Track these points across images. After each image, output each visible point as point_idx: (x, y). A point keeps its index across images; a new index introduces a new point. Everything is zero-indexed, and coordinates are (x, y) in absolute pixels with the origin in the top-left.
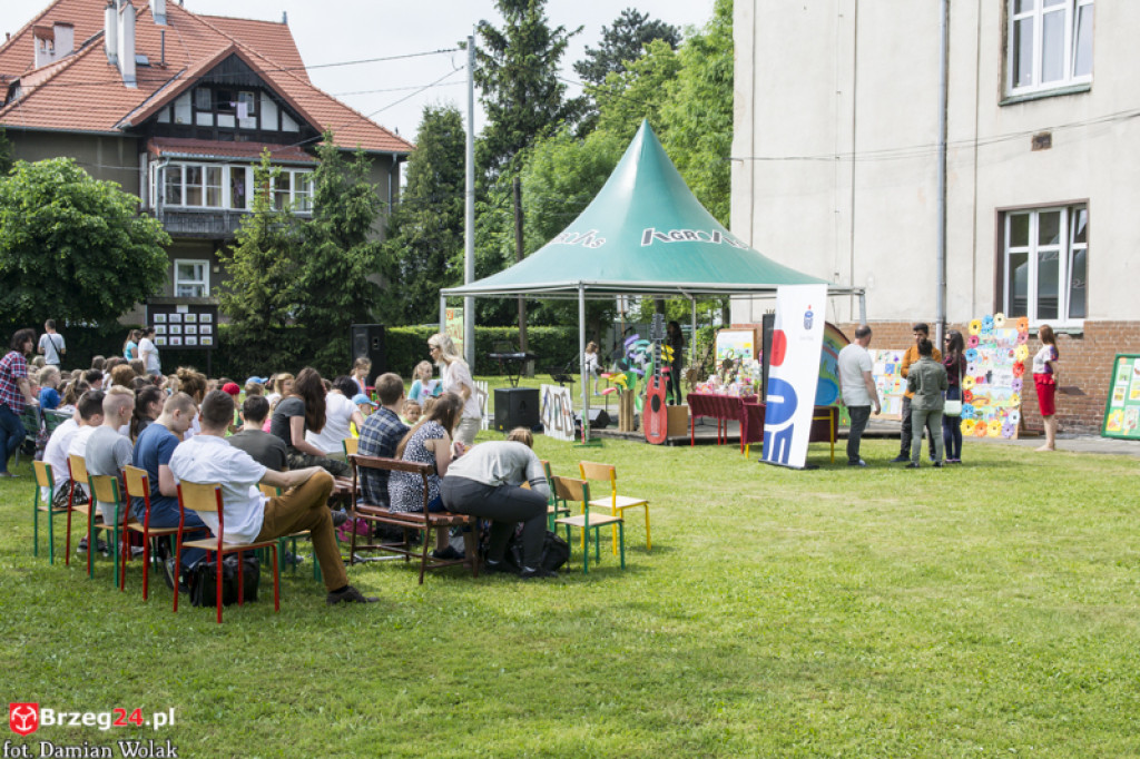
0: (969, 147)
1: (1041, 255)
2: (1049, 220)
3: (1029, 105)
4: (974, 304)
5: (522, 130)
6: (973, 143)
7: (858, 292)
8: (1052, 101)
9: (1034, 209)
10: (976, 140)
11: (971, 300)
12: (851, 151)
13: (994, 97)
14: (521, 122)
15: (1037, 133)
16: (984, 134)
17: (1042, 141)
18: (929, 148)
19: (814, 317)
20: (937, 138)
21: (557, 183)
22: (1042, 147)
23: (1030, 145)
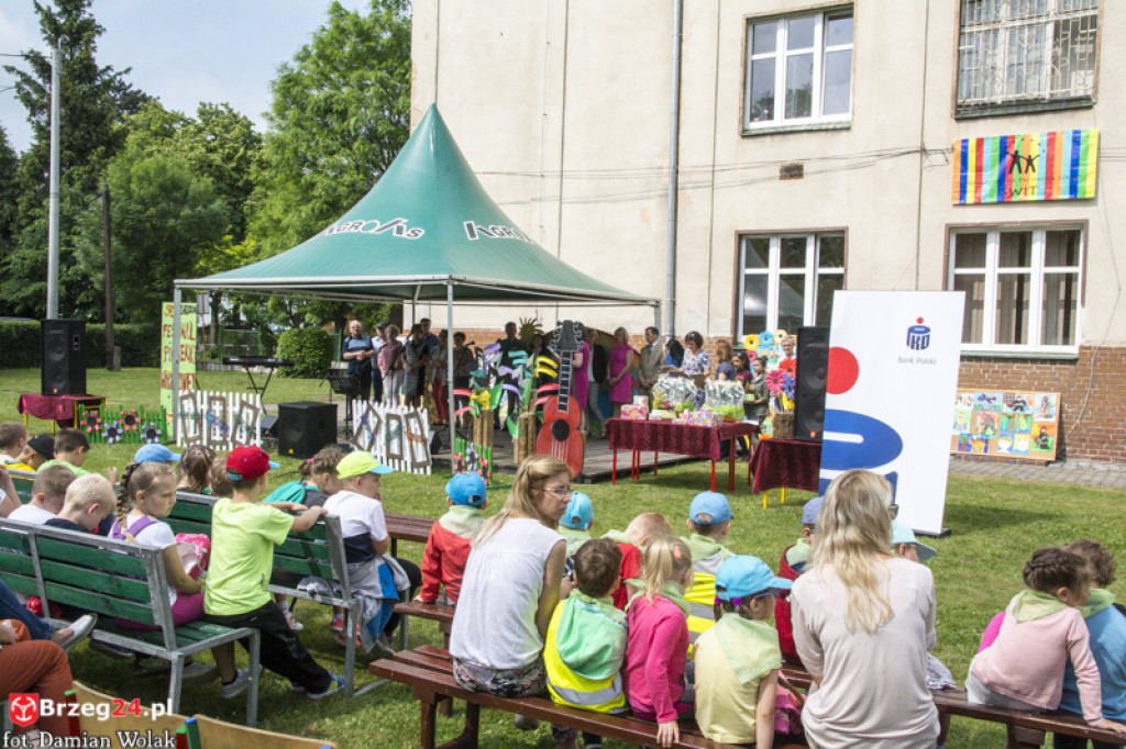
0: (706, 172)
1: (783, 278)
2: (793, 249)
3: (777, 138)
4: (708, 321)
5: (72, 150)
6: (711, 169)
7: (654, 303)
8: (805, 135)
9: (775, 234)
10: (713, 166)
11: (706, 316)
12: (559, 169)
13: (735, 128)
14: (71, 144)
15: (787, 164)
16: (722, 160)
17: (793, 172)
19: (930, 333)
20: (668, 162)
21: (136, 195)
22: (791, 177)
23: (778, 174)
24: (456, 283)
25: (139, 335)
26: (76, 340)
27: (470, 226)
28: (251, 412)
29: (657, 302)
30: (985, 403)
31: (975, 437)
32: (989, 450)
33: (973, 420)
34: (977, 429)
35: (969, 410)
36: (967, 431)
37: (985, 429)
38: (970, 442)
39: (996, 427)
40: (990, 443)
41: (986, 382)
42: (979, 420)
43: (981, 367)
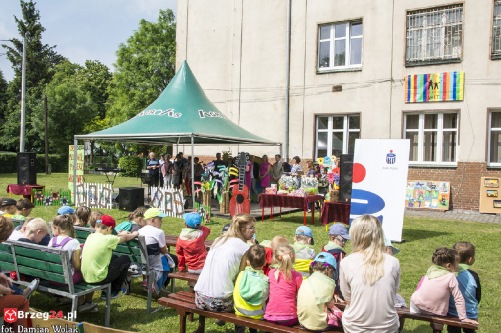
0: (301, 89)
1: (334, 134)
2: (338, 121)
3: (331, 75)
4: (303, 151)
5: (31, 80)
6: (303, 87)
7: (279, 145)
8: (342, 73)
9: (331, 115)
10: (304, 86)
11: (301, 150)
12: (239, 88)
13: (313, 71)
14: (31, 77)
15: (335, 85)
16: (308, 83)
17: (338, 89)
18: (279, 88)
19: (396, 157)
20: (285, 85)
21: (58, 100)
22: (337, 91)
23: (331, 90)
24: (195, 136)
25: (59, 159)
26: (32, 161)
27: (201, 112)
28: (107, 192)
29: (281, 144)
30: (420, 185)
31: (415, 200)
32: (421, 206)
33: (414, 194)
34: (416, 197)
35: (413, 189)
36: (412, 198)
37: (420, 197)
38: (413, 203)
39: (424, 196)
40: (421, 203)
41: (420, 177)
42: (417, 193)
43: (417, 171)
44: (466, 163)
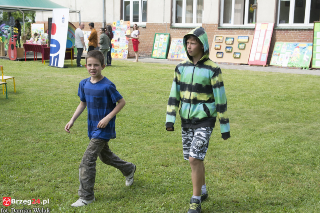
1: (134, 2)
4: (114, 17)
7: (78, 12)
19: (65, 19)
30: (180, 42)
31: (175, 54)
32: (178, 57)
33: (176, 48)
34: (176, 51)
35: (176, 45)
36: (174, 52)
37: (178, 51)
38: (174, 55)
39: (181, 50)
40: (179, 55)
41: (181, 36)
42: (177, 48)
43: (179, 31)
44: (207, 24)
